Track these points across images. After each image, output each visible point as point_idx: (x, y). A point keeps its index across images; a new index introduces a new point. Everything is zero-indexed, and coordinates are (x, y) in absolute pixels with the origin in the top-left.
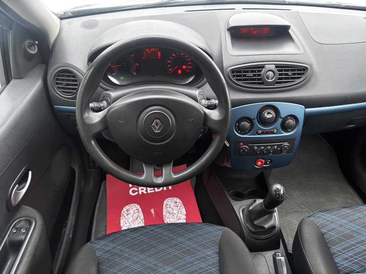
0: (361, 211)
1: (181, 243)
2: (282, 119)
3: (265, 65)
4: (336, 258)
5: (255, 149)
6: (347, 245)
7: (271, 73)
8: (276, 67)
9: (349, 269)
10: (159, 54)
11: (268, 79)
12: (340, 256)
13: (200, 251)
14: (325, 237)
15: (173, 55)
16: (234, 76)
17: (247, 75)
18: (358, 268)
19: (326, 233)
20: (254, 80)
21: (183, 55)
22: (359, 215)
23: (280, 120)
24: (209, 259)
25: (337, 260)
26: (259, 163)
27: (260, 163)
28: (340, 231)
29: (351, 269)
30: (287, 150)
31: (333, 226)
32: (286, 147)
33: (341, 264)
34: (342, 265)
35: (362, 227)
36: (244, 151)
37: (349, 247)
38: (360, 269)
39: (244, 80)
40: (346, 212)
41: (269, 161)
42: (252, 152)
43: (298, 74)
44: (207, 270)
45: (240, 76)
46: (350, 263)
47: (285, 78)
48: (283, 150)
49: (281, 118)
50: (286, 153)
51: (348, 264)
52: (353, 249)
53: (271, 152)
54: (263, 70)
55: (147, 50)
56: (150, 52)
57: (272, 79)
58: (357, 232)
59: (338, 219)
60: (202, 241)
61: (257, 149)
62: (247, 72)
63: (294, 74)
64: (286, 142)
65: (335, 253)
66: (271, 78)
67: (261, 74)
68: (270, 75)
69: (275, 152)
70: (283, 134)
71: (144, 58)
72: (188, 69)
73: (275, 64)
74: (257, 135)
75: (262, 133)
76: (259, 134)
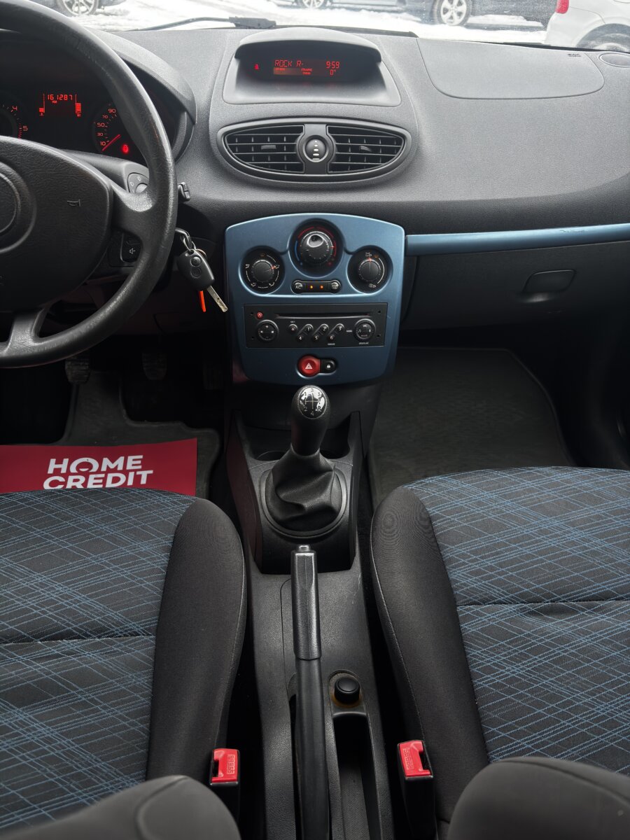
0: (538, 477)
1: (86, 526)
2: (350, 256)
3: (303, 123)
4: (454, 570)
5: (293, 329)
6: (484, 544)
7: (316, 144)
8: (331, 131)
9: (481, 594)
10: (78, 106)
11: (312, 157)
12: (463, 565)
13: (125, 544)
14: (435, 524)
16: (233, 148)
17: (263, 147)
18: (503, 592)
19: (438, 517)
20: (280, 158)
22: (529, 484)
23: (346, 260)
24: (144, 561)
25: (456, 575)
26: (307, 368)
27: (309, 367)
28: (475, 515)
29: (486, 594)
30: (368, 333)
31: (460, 503)
32: (365, 326)
33: (462, 584)
34: (465, 584)
35: (532, 508)
36: (267, 334)
37: (488, 549)
38: (506, 597)
39: (258, 158)
40: (499, 476)
41: (332, 363)
42: (287, 337)
43: (385, 150)
44: (132, 584)
45: (248, 149)
46: (484, 582)
47: (354, 158)
48: (360, 334)
49: (349, 253)
50: (367, 343)
51: (479, 583)
52: (497, 553)
53: (331, 337)
54: (299, 136)
55: (51, 97)
56: (56, 102)
57: (320, 157)
58: (515, 518)
59: (475, 489)
60: (137, 524)
61: (295, 330)
62: (264, 140)
63: (375, 150)
64: (365, 314)
65: (451, 560)
66: (317, 155)
67: (295, 145)
68: (316, 148)
69: (341, 338)
70: (355, 293)
73: (328, 124)
74: (293, 294)
75: (305, 290)
76: (298, 291)
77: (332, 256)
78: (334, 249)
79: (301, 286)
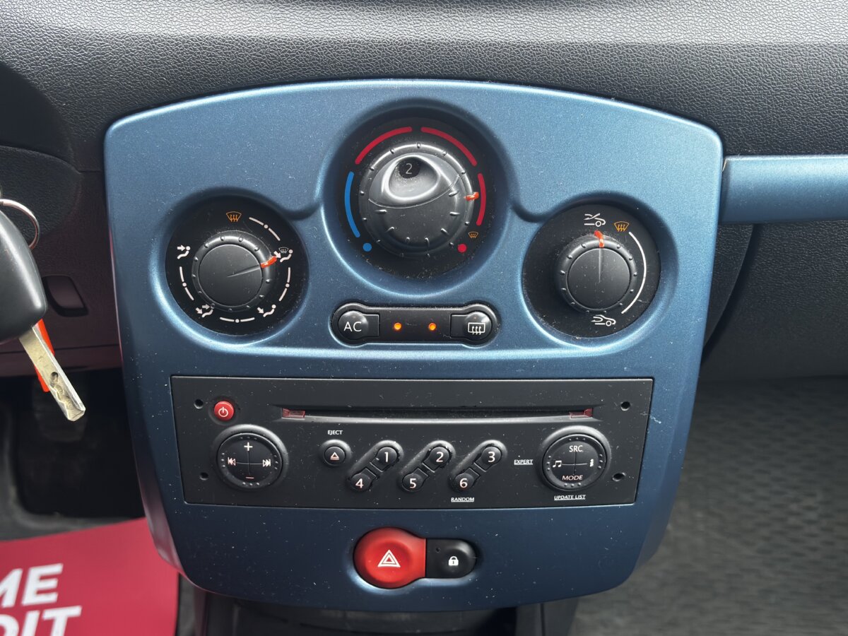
2: (532, 228)
5: (335, 457)
30: (586, 472)
32: (576, 448)
36: (249, 467)
48: (559, 473)
49: (527, 217)
50: (581, 498)
53: (463, 483)
61: (344, 457)
64: (579, 410)
74: (337, 347)
75: (379, 333)
76: (351, 339)
77: (470, 228)
78: (477, 201)
79: (364, 321)
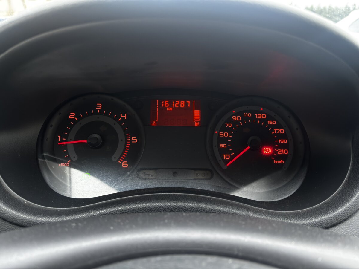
10: (197, 114)
15: (235, 118)
21: (261, 120)
55: (166, 104)
56: (171, 109)
71: (154, 124)
72: (279, 157)
